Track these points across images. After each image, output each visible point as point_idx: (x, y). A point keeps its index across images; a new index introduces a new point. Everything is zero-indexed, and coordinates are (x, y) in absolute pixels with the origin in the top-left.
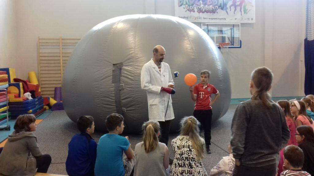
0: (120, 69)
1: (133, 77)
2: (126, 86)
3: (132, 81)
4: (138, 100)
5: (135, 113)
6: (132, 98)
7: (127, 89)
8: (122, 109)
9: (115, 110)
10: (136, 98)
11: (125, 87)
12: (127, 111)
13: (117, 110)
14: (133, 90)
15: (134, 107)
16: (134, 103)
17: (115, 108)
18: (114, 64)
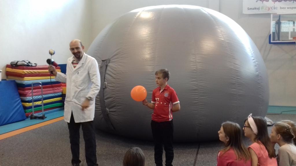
0: (107, 66)
1: (115, 75)
2: (109, 84)
3: (114, 80)
4: (118, 101)
5: (116, 115)
6: (112, 98)
7: (109, 88)
8: (106, 109)
9: (100, 110)
10: (117, 99)
11: (107, 85)
12: (110, 112)
13: (101, 110)
14: (114, 90)
15: (115, 109)
16: (115, 104)
17: (100, 108)
18: (103, 61)
